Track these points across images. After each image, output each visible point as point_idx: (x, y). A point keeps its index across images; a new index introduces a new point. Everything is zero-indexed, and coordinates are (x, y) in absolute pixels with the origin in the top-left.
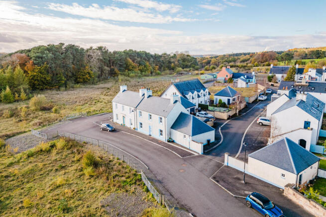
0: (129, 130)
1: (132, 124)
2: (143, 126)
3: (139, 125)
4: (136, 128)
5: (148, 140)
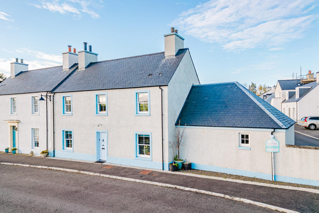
0: (30, 159)
1: (37, 144)
2: (75, 139)
4: (51, 150)
5: (98, 174)
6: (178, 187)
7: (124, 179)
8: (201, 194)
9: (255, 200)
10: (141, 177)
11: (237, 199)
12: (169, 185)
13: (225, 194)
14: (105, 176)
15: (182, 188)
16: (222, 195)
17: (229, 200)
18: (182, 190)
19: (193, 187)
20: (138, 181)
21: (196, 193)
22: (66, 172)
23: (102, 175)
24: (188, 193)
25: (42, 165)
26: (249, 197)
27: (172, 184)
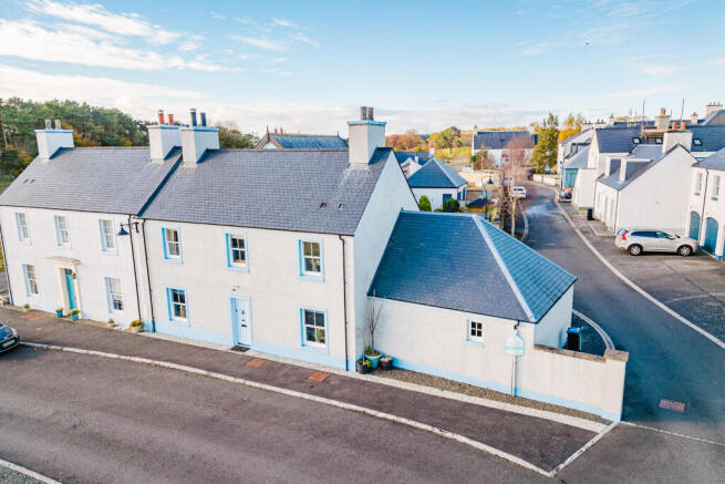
0: (107, 336)
1: (119, 305)
2: (190, 303)
3: (163, 304)
4: (147, 319)
5: (242, 381)
6: (368, 411)
7: (284, 391)
8: (400, 424)
9: (472, 438)
10: (311, 389)
11: (449, 435)
12: (354, 407)
13: (434, 425)
14: (252, 384)
15: (373, 412)
16: (430, 428)
17: (438, 435)
18: (373, 416)
19: (389, 412)
20: (306, 396)
21: (394, 422)
22: (187, 373)
23: (248, 383)
24: (382, 422)
25: (142, 357)
26: (465, 433)
27: (359, 405)
